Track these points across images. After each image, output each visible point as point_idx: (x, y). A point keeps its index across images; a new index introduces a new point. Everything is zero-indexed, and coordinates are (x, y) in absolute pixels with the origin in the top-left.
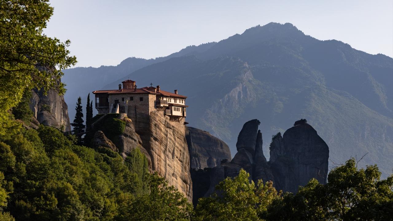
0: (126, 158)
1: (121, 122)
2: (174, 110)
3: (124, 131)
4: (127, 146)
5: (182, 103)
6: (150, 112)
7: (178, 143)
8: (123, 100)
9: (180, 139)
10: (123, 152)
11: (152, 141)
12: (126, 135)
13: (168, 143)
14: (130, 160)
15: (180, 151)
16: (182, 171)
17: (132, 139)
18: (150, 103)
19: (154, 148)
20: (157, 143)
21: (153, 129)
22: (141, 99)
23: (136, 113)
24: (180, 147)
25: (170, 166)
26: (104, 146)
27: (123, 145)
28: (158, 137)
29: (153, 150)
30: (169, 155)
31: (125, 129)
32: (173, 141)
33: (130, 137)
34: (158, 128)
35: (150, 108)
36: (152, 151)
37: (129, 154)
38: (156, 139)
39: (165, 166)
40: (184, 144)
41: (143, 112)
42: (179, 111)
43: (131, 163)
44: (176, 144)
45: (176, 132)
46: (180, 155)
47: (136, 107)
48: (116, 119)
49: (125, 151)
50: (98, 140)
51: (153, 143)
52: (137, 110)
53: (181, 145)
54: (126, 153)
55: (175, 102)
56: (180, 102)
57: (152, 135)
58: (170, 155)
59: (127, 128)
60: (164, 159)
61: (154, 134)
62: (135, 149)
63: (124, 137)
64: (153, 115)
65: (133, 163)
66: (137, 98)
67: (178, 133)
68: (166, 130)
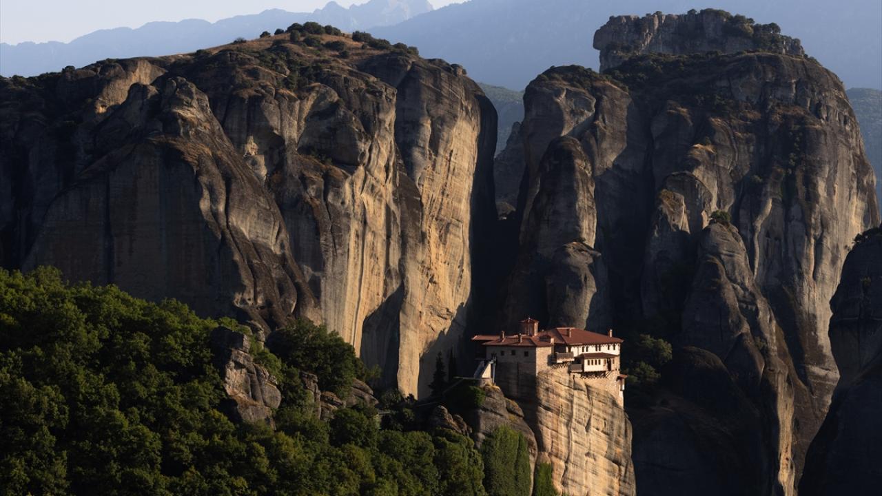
0: (484, 440)
1: (478, 392)
2: (589, 364)
3: (482, 404)
4: (486, 424)
5: (614, 349)
6: (537, 372)
7: (599, 409)
8: (502, 353)
9: (604, 403)
10: (478, 432)
11: (540, 412)
12: (485, 410)
13: (574, 411)
14: (490, 442)
15: (605, 419)
16: (609, 447)
17: (495, 413)
18: (537, 359)
19: (544, 421)
20: (550, 413)
21: (542, 395)
22: (526, 354)
23: (518, 373)
24: (601, 414)
25: (579, 444)
26: (444, 426)
27: (478, 424)
28: (552, 406)
29: (542, 424)
30: (577, 428)
31: (484, 401)
32: (586, 409)
33: (492, 411)
34: (553, 393)
35: (537, 367)
36: (540, 425)
37: (488, 435)
38: (548, 409)
39: (567, 445)
40: (612, 408)
41: (528, 372)
42: (600, 364)
43: (492, 447)
44: (595, 411)
45: (595, 394)
46: (605, 425)
47: (518, 365)
48: (472, 387)
49: (482, 431)
50: (436, 419)
51: (542, 415)
52: (520, 369)
53: (605, 412)
54: (484, 433)
55: (596, 350)
56: (609, 349)
57: (540, 404)
58: (582, 428)
59: (488, 399)
60: (566, 434)
61: (544, 402)
62: (499, 426)
63: (483, 412)
64: (543, 377)
65: (495, 447)
66: (520, 352)
67: (598, 394)
68: (570, 394)
